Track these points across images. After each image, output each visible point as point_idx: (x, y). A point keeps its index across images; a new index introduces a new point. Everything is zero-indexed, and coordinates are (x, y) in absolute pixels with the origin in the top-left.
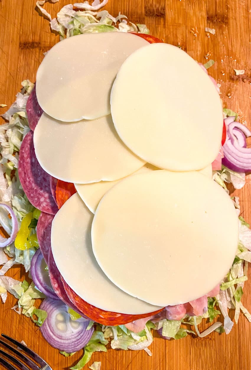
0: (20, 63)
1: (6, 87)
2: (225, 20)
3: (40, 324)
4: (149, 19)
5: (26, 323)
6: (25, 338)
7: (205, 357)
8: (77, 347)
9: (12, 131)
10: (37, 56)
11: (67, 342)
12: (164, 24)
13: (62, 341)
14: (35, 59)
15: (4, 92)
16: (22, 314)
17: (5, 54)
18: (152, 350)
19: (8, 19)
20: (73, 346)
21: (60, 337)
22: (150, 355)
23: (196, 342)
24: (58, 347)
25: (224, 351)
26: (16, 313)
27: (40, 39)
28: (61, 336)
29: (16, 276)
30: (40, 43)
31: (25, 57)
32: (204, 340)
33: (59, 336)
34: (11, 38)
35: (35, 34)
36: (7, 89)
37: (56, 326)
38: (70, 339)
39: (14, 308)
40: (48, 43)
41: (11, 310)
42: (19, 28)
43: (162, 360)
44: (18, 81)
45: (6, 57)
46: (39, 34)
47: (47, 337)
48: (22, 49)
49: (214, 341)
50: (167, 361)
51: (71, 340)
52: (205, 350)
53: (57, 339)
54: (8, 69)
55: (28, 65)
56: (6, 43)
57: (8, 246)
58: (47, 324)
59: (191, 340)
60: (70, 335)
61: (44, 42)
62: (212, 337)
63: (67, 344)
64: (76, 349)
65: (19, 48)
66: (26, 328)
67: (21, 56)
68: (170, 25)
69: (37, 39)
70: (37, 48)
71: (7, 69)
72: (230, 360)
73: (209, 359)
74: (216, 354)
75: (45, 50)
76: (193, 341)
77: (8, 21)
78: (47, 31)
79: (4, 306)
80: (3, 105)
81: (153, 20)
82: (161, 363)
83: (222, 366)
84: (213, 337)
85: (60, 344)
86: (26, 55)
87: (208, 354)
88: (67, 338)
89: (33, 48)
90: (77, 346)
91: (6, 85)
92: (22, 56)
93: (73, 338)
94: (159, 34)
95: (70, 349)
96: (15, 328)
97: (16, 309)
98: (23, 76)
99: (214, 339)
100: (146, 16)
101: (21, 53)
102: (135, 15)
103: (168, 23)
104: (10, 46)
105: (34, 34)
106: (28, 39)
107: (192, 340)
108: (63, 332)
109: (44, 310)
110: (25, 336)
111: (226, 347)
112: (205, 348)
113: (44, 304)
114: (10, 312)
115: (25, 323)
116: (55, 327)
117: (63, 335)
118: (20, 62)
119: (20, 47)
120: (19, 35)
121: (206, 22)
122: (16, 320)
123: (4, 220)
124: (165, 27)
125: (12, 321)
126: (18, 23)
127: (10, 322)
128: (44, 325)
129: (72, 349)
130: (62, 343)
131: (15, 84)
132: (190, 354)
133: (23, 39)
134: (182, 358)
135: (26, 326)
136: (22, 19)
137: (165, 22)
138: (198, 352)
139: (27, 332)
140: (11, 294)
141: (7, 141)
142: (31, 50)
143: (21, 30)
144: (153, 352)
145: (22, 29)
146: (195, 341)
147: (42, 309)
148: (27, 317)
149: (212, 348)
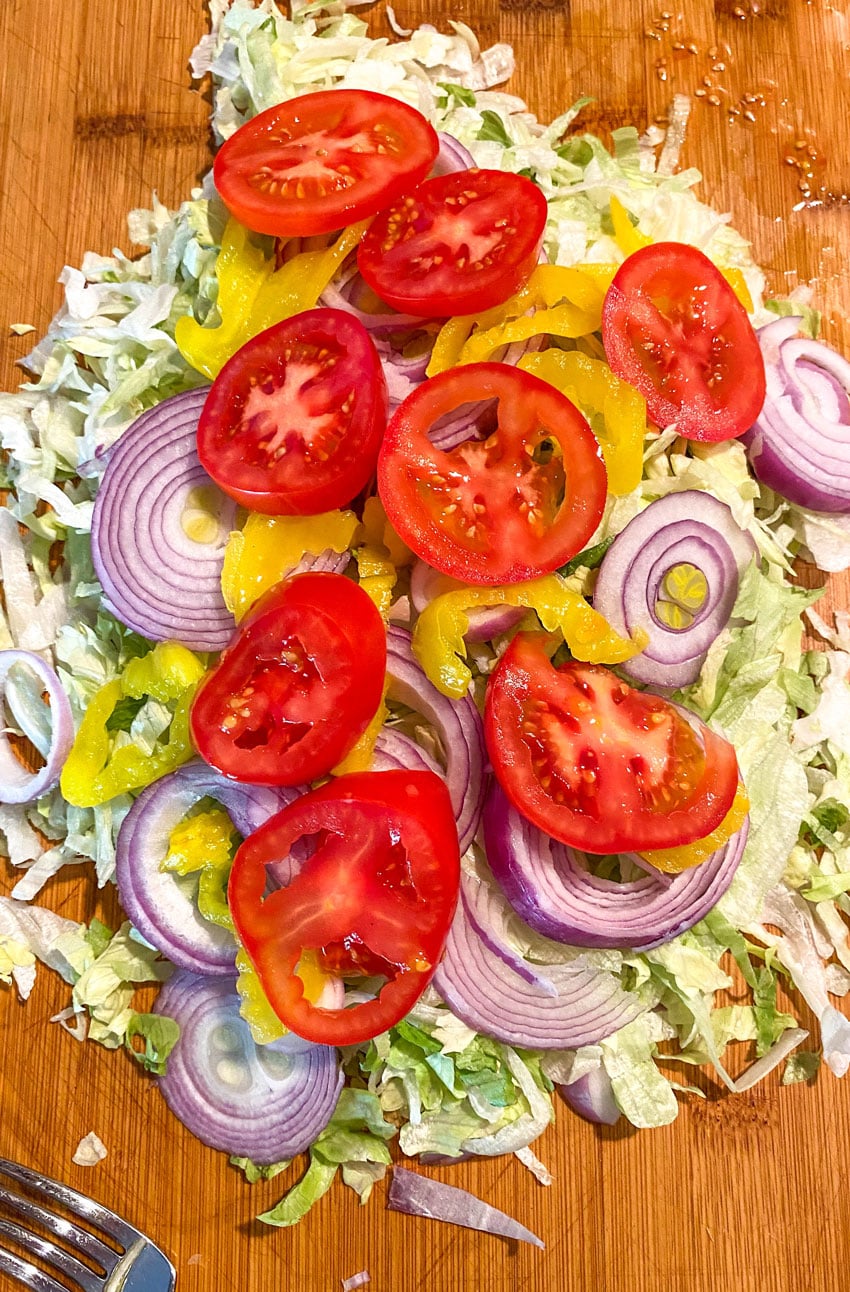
0: (78, 187)
1: (30, 268)
2: (777, 7)
3: (156, 1065)
4: (514, 19)
5: (104, 1071)
6: (101, 1124)
7: (747, 1188)
8: (290, 1143)
9: (52, 409)
10: (135, 159)
11: (253, 1125)
12: (567, 35)
13: (238, 1123)
14: (127, 169)
15: (26, 283)
16: (89, 1040)
17: (27, 157)
18: (554, 1165)
19: (38, 42)
20: (274, 1141)
21: (230, 1111)
22: (543, 1181)
23: (712, 1134)
24: (224, 1146)
25: (817, 1168)
26: (68, 1037)
27: (144, 105)
28: (233, 1107)
29: (68, 908)
30: (144, 118)
31: (96, 167)
32: (740, 1125)
33: (227, 1105)
34: (47, 108)
35: (126, 87)
36: (34, 273)
37: (214, 1072)
38: (264, 1115)
39: (61, 1017)
40: (172, 116)
41: (49, 1027)
42: (74, 74)
43: (591, 1200)
44: (71, 246)
45: (29, 169)
46: (139, 88)
47: (184, 1108)
48: (83, 139)
49: (776, 1132)
50: (608, 1206)
51: (268, 1119)
52: (746, 1162)
53: (219, 1117)
54: (39, 208)
55: (104, 192)
56: (30, 122)
57: (40, 798)
58: (181, 1066)
59: (692, 1126)
60: (263, 1101)
61: (159, 112)
62: (768, 1115)
63: (255, 1132)
64: (289, 1148)
65: (75, 138)
66: (103, 1089)
67: (80, 163)
68: (586, 36)
69: (134, 103)
70: (133, 134)
71: (35, 207)
72: (837, 1200)
73: (759, 1196)
74: (784, 1178)
75: (161, 140)
76: (700, 1129)
77: (37, 51)
78: (169, 79)
79: (25, 1013)
80: (22, 328)
81: (527, 24)
82: (586, 1213)
83: (810, 1223)
84: (774, 1116)
85: (230, 1134)
86: (96, 160)
87: (758, 1179)
88: (252, 1114)
89: (122, 135)
90: (290, 1138)
91: (30, 260)
92: (84, 161)
93: (276, 1112)
94: (549, 68)
95: (268, 1151)
96: (65, 1090)
97: (68, 1021)
98: (89, 228)
99: (778, 1124)
100: (503, 8)
101: (81, 153)
102: (465, 8)
103: (579, 29)
104: (45, 130)
105: (124, 87)
106: (104, 106)
107: (696, 1127)
108: (238, 1092)
109: (169, 1016)
110: (101, 1117)
111: (821, 1151)
112: (746, 1157)
113: (166, 995)
114: (49, 1035)
115: (100, 1073)
116: (210, 1074)
117: (238, 1099)
118: (79, 180)
119: (77, 132)
120: (73, 96)
121: (711, 20)
122: (68, 1060)
123: (27, 711)
124: (568, 43)
125: (53, 1065)
126: (70, 57)
127: (48, 1067)
128: (170, 1066)
129: (275, 1148)
130: (239, 1131)
131: (60, 255)
132: (692, 1179)
133: (87, 108)
134: (660, 1192)
135: (105, 1079)
136: (82, 41)
137: (568, 27)
138: (721, 1174)
139: (107, 1102)
140: (50, 970)
141: (37, 445)
142: (115, 140)
143: (81, 78)
144: (554, 1170)
145: (85, 77)
146: (708, 1131)
147: (163, 1014)
148: (108, 1049)
149: (770, 1154)
